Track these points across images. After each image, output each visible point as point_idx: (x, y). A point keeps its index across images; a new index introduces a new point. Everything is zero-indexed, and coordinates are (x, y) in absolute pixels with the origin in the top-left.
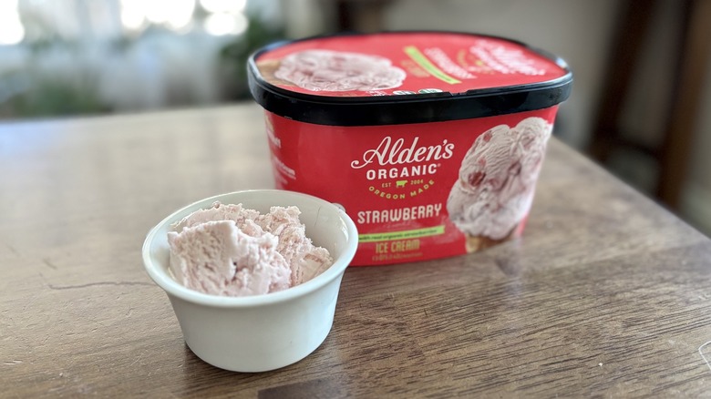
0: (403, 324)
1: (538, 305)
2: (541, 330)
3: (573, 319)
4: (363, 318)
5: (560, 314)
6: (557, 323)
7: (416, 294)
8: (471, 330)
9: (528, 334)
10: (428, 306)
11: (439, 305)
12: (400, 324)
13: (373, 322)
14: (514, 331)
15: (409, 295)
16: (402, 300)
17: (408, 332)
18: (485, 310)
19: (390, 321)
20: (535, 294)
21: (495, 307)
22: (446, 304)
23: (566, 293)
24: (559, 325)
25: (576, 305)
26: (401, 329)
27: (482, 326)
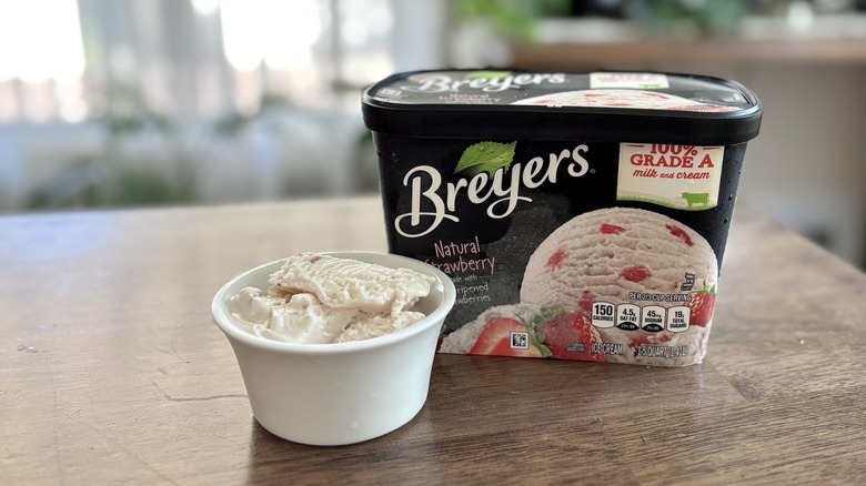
0: (614, 451)
1: (786, 434)
2: (791, 462)
3: (832, 451)
4: (563, 444)
5: (816, 444)
6: (812, 455)
7: (630, 418)
8: (701, 460)
9: (774, 467)
10: (647, 433)
11: (660, 431)
12: (610, 451)
13: (575, 449)
14: (756, 462)
15: (621, 419)
16: (614, 425)
17: (621, 460)
18: (719, 438)
19: (597, 448)
20: (783, 421)
21: (731, 435)
22: (668, 430)
23: (824, 420)
24: (815, 457)
25: (836, 435)
26: (612, 458)
27: (715, 455)
